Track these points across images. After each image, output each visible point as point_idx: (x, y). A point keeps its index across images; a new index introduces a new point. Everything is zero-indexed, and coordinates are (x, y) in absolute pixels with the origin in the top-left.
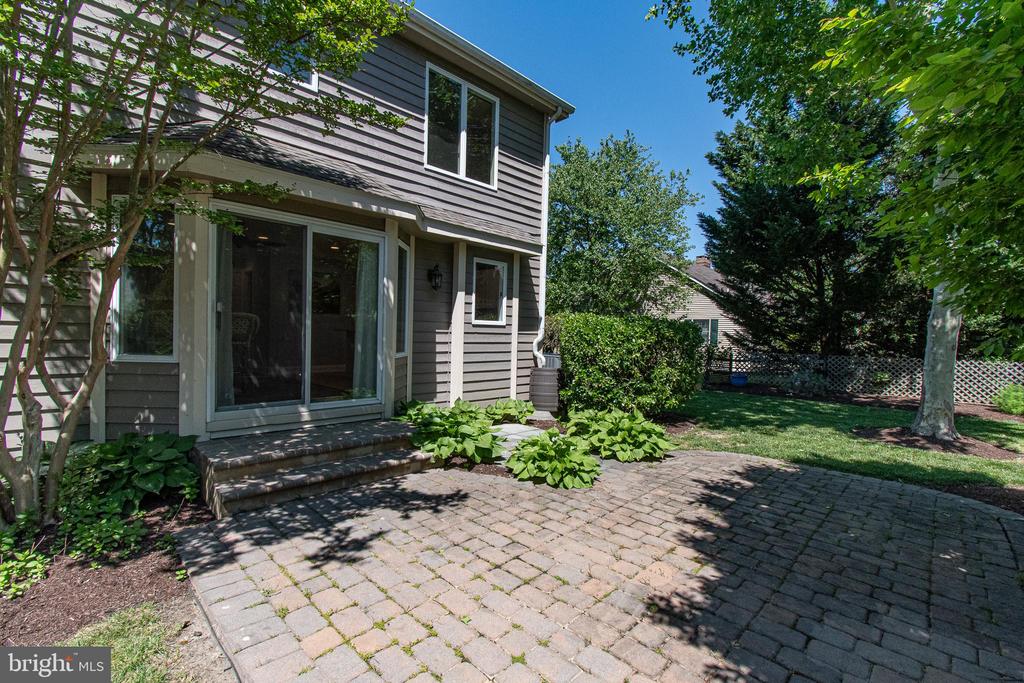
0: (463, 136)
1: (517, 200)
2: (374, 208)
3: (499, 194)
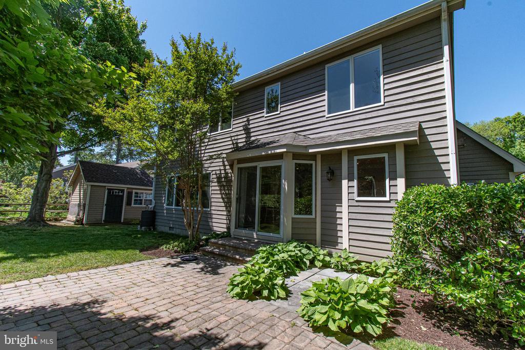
0: (352, 86)
1: (410, 100)
2: (270, 152)
3: (387, 105)
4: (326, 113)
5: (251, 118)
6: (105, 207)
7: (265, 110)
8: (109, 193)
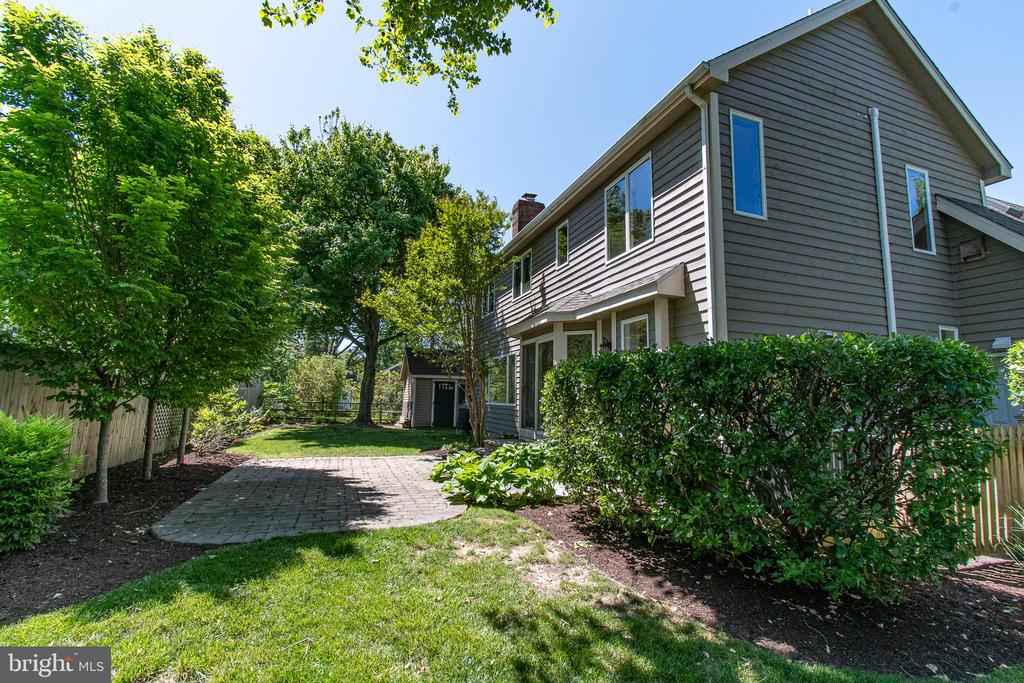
3: (656, 242)
4: (605, 261)
5: (546, 273)
6: (433, 406)
7: (556, 262)
8: (437, 387)
